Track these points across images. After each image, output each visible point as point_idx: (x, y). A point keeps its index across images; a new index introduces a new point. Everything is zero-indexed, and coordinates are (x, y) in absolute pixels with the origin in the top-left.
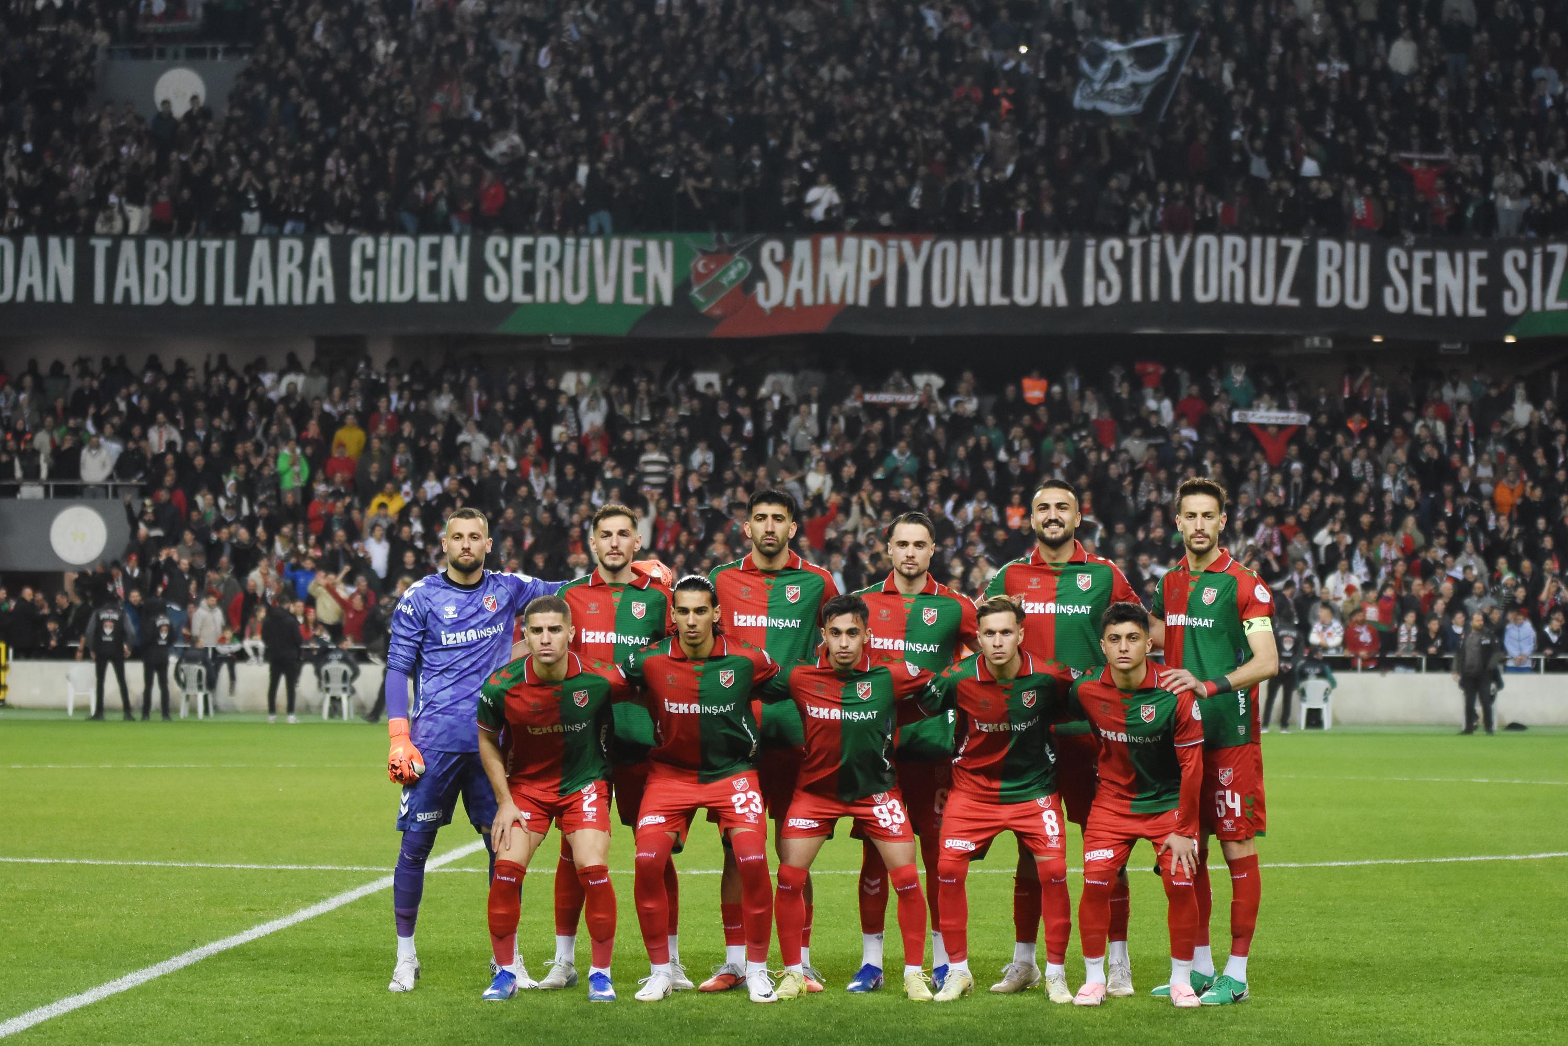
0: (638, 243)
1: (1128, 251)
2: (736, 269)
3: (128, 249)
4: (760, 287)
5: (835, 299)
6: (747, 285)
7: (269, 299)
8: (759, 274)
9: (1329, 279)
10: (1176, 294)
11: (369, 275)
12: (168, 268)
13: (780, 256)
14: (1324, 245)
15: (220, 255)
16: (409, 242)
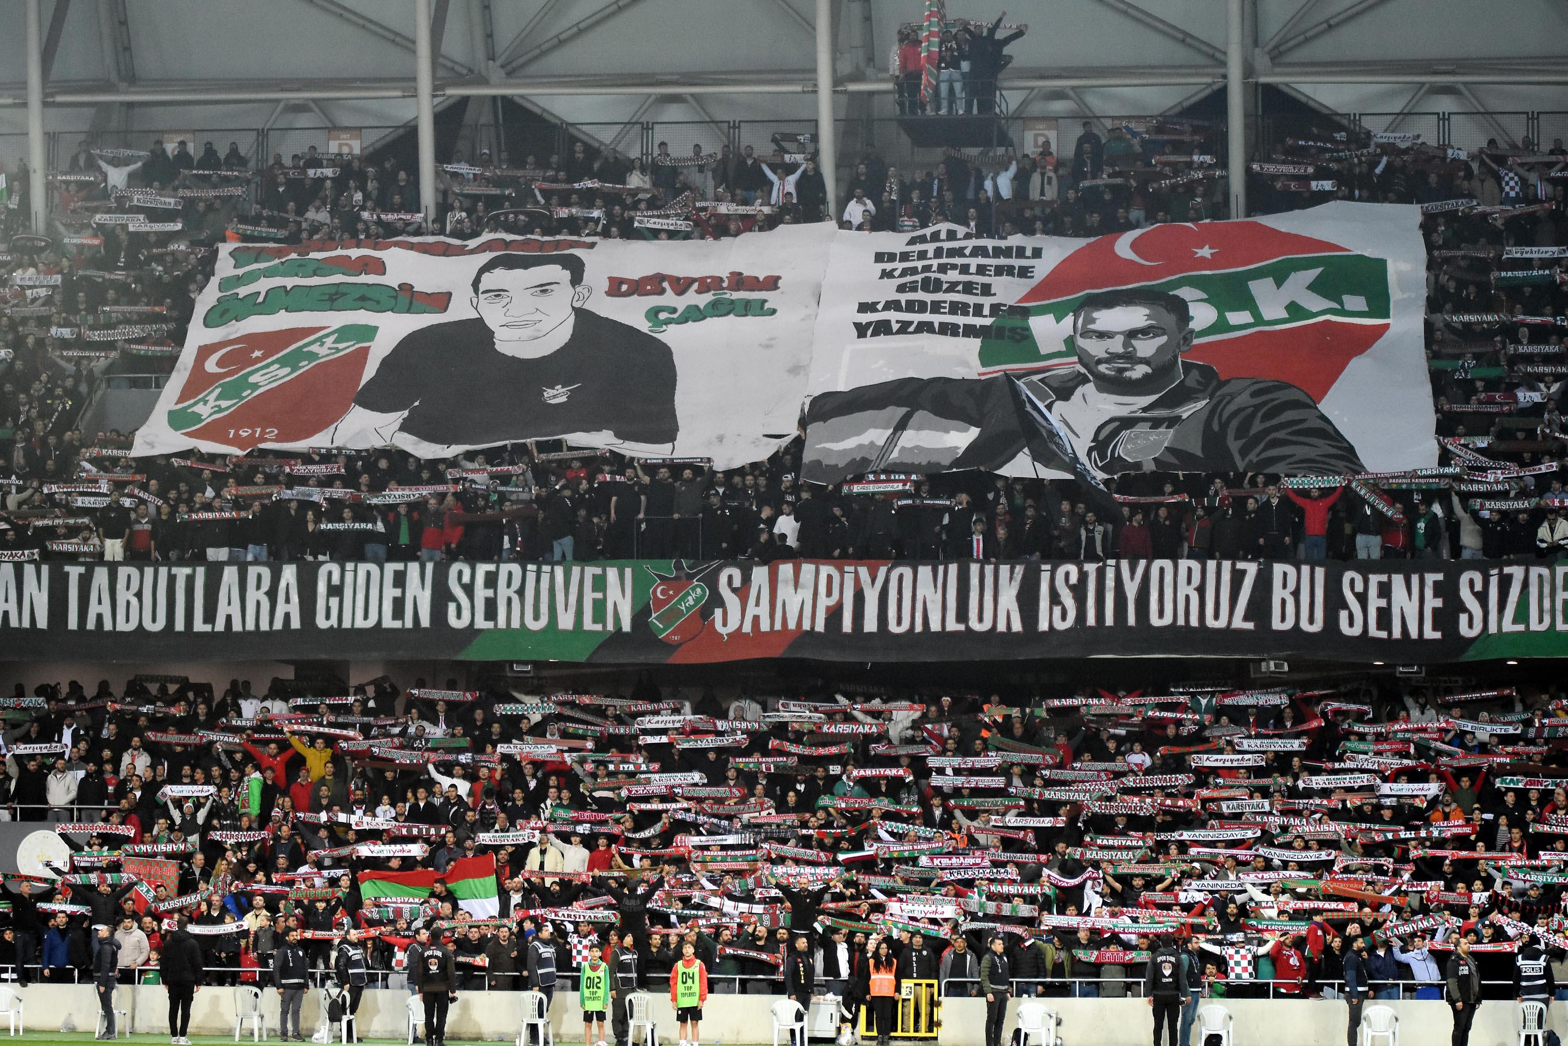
0: (598, 571)
1: (1083, 576)
2: (695, 595)
3: (101, 576)
4: (718, 612)
5: (792, 625)
6: (705, 613)
7: (237, 627)
8: (717, 600)
9: (1284, 602)
10: (1131, 620)
11: (334, 602)
12: (139, 595)
13: (737, 583)
14: (1278, 569)
15: (190, 580)
16: (373, 568)
